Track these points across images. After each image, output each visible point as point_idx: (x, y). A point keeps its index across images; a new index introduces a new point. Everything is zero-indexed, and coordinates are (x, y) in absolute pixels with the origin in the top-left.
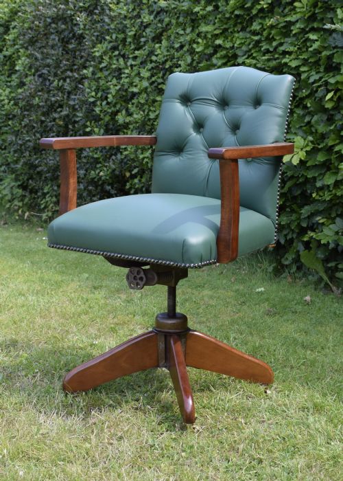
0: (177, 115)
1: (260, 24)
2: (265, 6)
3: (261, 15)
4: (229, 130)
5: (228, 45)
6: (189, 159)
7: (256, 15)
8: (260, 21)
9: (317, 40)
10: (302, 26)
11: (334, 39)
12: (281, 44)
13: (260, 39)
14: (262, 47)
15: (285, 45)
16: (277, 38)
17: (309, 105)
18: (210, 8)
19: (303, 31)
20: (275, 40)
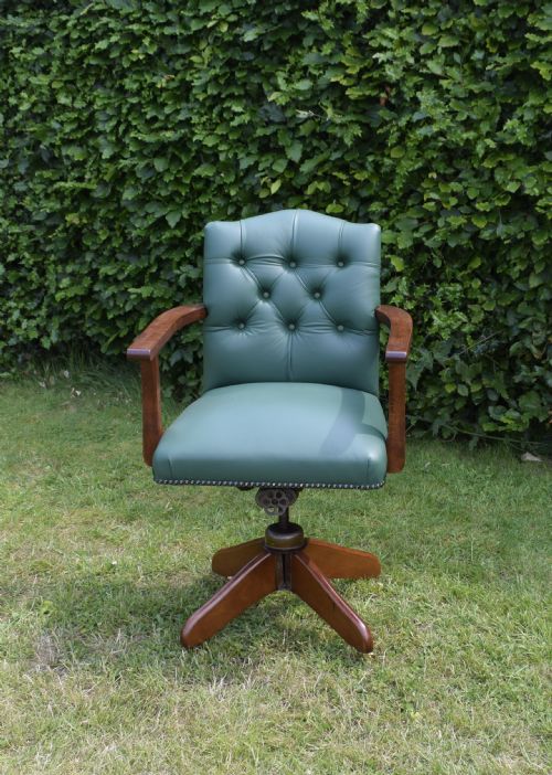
0: (235, 279)
1: (136, 81)
2: (141, 57)
3: (138, 68)
4: (306, 294)
5: (79, 104)
6: (261, 333)
7: (129, 69)
8: (135, 77)
9: (242, 113)
10: (215, 93)
11: (266, 111)
12: (177, 112)
13: (140, 102)
14: (146, 113)
15: (183, 112)
16: (170, 103)
17: (233, 193)
18: (38, 51)
19: (217, 99)
20: (166, 104)
